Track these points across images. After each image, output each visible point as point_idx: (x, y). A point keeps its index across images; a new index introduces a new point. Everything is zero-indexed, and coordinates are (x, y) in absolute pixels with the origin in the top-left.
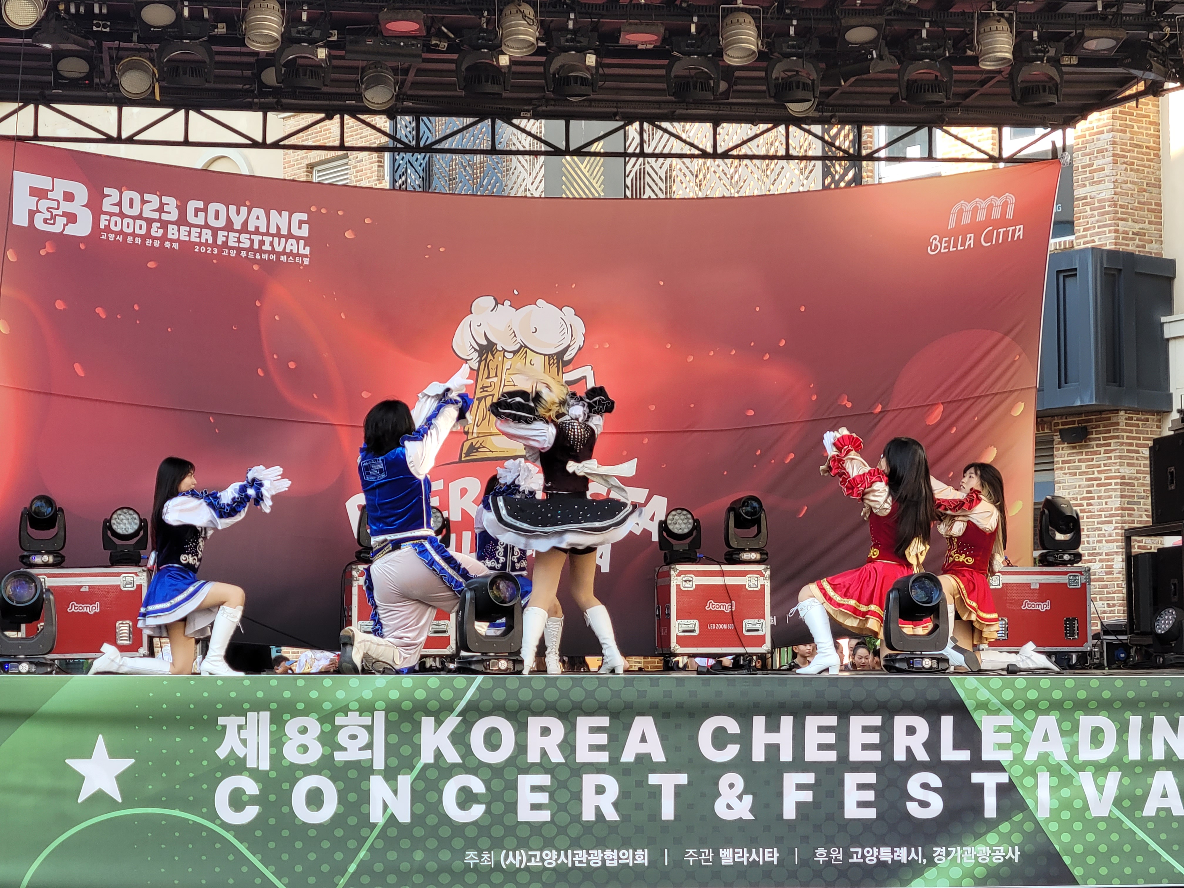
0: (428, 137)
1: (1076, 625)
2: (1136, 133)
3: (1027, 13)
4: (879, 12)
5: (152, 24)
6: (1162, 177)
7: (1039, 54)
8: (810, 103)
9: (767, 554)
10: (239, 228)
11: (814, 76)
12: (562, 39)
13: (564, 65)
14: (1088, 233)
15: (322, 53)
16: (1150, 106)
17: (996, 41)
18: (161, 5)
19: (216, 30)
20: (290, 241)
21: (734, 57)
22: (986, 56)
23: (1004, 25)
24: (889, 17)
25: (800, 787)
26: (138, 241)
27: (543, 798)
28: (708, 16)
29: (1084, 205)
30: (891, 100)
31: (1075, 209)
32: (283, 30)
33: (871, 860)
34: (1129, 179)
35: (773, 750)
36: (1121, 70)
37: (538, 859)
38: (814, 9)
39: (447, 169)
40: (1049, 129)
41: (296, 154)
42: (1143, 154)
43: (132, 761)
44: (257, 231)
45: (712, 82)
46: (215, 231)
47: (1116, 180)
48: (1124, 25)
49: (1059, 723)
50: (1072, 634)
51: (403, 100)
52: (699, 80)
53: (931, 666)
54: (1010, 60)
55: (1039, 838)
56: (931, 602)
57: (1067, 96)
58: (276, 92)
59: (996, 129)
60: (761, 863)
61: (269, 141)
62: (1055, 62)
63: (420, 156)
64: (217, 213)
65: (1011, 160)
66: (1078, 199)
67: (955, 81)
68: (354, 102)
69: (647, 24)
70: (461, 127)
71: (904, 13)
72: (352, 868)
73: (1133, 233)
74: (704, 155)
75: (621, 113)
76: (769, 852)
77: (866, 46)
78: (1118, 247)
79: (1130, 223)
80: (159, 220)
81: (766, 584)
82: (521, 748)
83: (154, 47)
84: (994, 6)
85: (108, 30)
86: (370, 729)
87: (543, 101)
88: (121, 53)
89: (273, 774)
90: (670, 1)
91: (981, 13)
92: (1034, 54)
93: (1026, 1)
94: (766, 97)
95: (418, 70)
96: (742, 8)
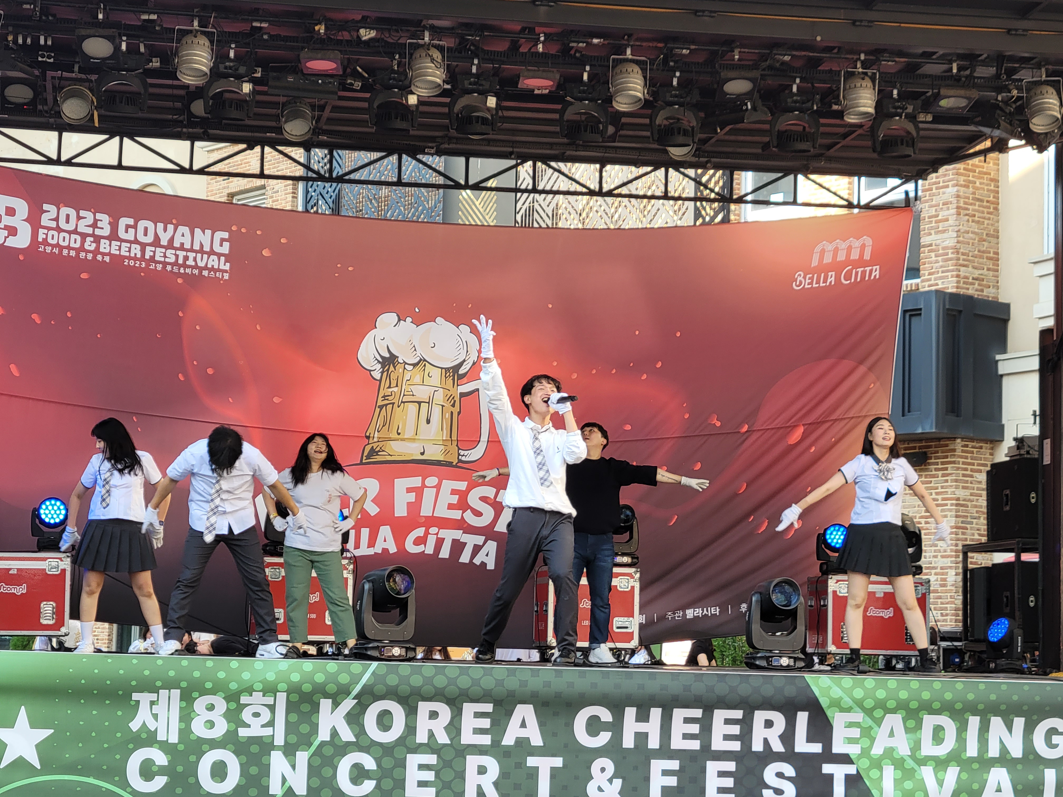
0: (340, 169)
2: (978, 188)
3: (889, 73)
4: (755, 66)
5: (92, 56)
6: (1000, 228)
7: (899, 110)
8: (690, 148)
9: (637, 558)
10: (166, 244)
11: (694, 123)
12: (466, 82)
13: (468, 106)
14: (933, 277)
15: (247, 88)
16: (991, 163)
17: (860, 96)
18: (100, 39)
19: (151, 64)
20: (212, 257)
21: (622, 104)
22: (851, 110)
23: (867, 83)
24: (763, 72)
25: (666, 773)
26: (73, 253)
27: (429, 776)
29: (929, 251)
30: (762, 148)
31: (922, 255)
32: (212, 65)
34: (971, 229)
35: (642, 738)
36: (972, 128)
38: (696, 63)
39: (355, 202)
40: (903, 180)
41: (219, 180)
42: (984, 207)
43: (51, 731)
44: (182, 248)
45: (601, 126)
46: (143, 246)
47: (959, 230)
48: (975, 86)
49: (905, 721)
51: (319, 134)
52: (590, 124)
53: (788, 665)
54: (872, 115)
56: (790, 606)
57: (923, 150)
58: (203, 122)
59: (855, 179)
61: (195, 167)
62: (913, 118)
63: (331, 187)
64: (146, 229)
65: (868, 206)
66: (924, 246)
67: (822, 133)
68: (275, 135)
69: (544, 71)
70: (370, 160)
71: (778, 69)
73: (973, 279)
74: (590, 192)
75: (517, 152)
77: (741, 98)
78: (959, 290)
79: (970, 269)
80: (93, 235)
81: (636, 586)
82: (411, 729)
83: (94, 77)
84: (859, 65)
85: (52, 60)
86: (272, 708)
87: (447, 139)
88: (63, 82)
89: (181, 747)
90: (566, 50)
91: (847, 71)
92: (894, 110)
93: (888, 61)
94: (650, 143)
95: (334, 107)
96: (631, 59)
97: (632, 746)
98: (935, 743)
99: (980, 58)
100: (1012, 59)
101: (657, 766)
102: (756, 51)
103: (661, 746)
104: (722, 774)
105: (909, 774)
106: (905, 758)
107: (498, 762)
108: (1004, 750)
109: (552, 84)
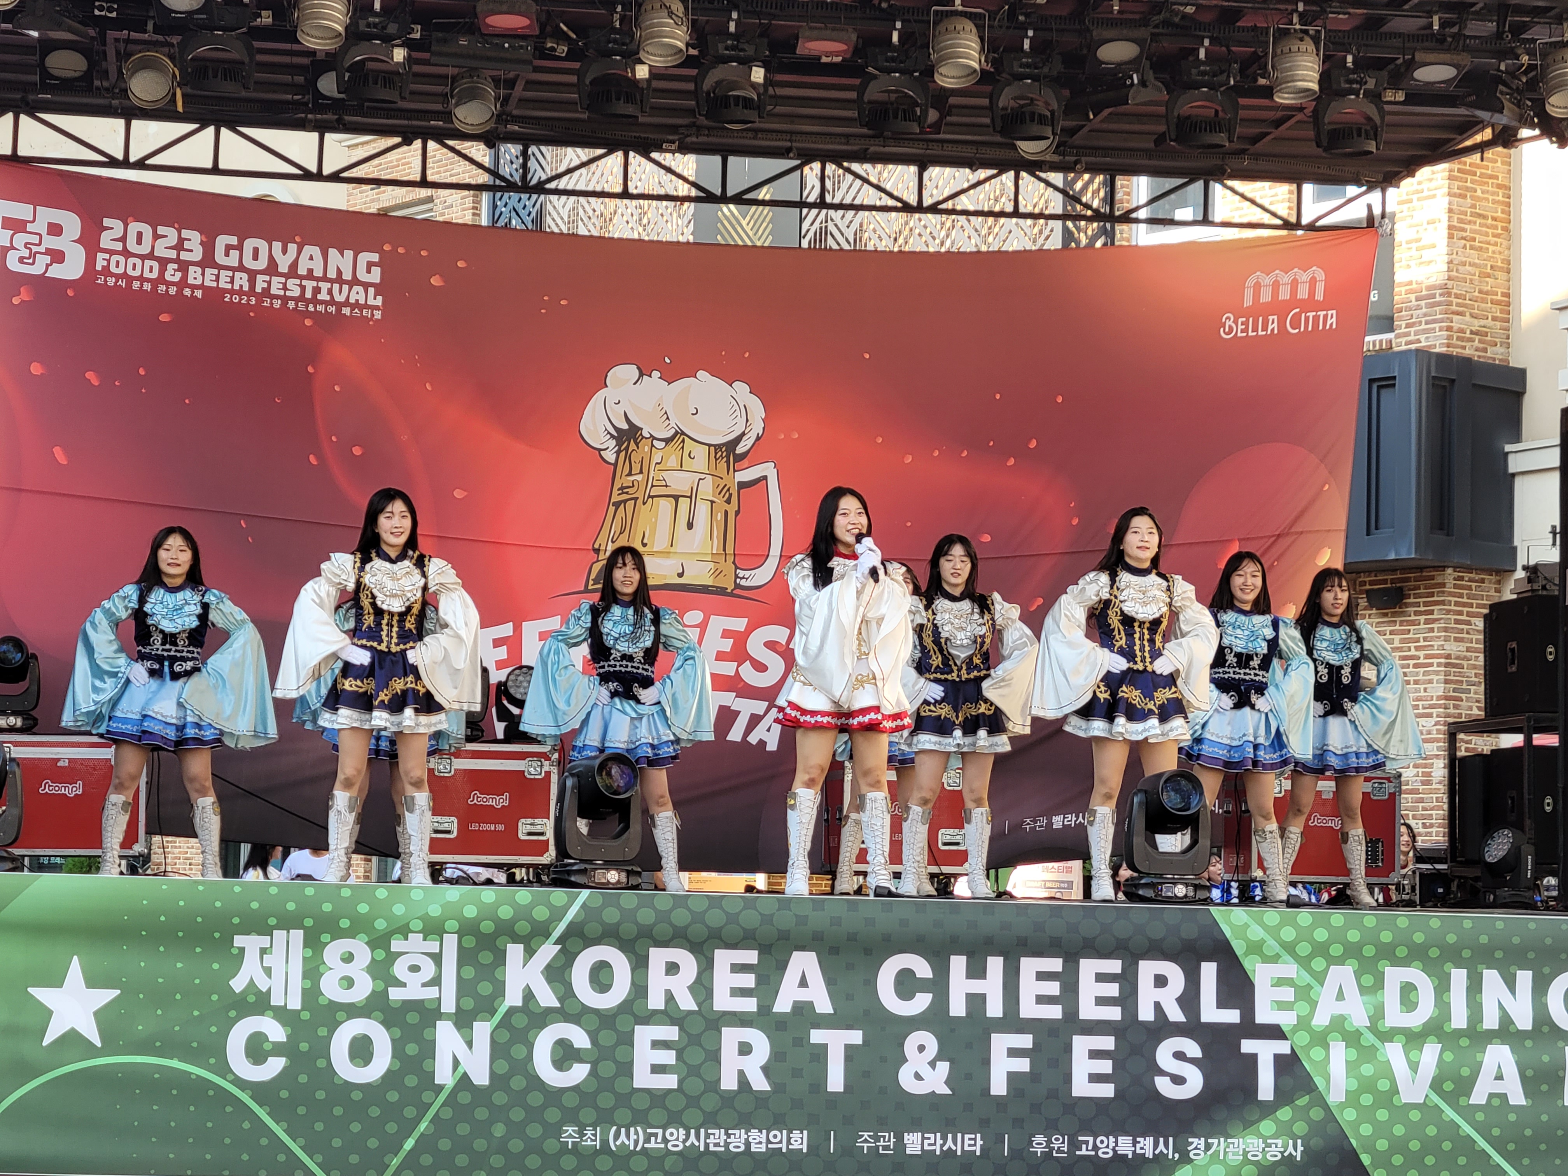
0: (537, 174)
1: (1381, 849)
2: (1479, 199)
3: (1340, 31)
4: (1144, 22)
5: (174, 8)
6: (1511, 258)
7: (1354, 86)
8: (1048, 142)
10: (286, 271)
11: (1055, 105)
12: (721, 46)
13: (723, 81)
14: (1412, 330)
15: (399, 54)
16: (1499, 163)
17: (1296, 65)
19: (259, 20)
20: (356, 288)
21: (948, 77)
22: (1284, 86)
23: (1308, 45)
24: (1157, 31)
25: (1013, 1053)
26: (147, 287)
27: (668, 1057)
28: (915, 21)
29: (1407, 292)
30: (1155, 142)
31: (1396, 297)
32: (348, 20)
33: (1105, 1153)
34: (1468, 260)
35: (976, 1001)
36: (1461, 111)
37: (659, 1140)
38: (1056, 17)
40: (1362, 189)
42: (1488, 227)
43: (119, 992)
44: (310, 276)
45: (918, 110)
46: (253, 275)
47: (1451, 260)
48: (1466, 49)
49: (1358, 975)
50: (1375, 860)
51: (507, 122)
52: (902, 107)
53: (1186, 894)
54: (1315, 92)
55: (1330, 1129)
56: (1188, 810)
57: (1389, 143)
58: (335, 105)
59: (1295, 187)
60: (959, 1153)
61: (326, 171)
62: (1375, 97)
64: (256, 251)
65: (1312, 227)
66: (1400, 285)
67: (1242, 120)
68: (441, 123)
69: (833, 29)
70: (582, 161)
71: (1177, 26)
72: (409, 1144)
73: (1472, 332)
74: (905, 208)
75: (799, 149)
76: (970, 1139)
77: (1125, 68)
78: (1450, 349)
79: (1467, 318)
80: (177, 260)
82: (639, 989)
83: (175, 40)
84: (1295, 19)
85: (114, 14)
86: (437, 958)
87: (694, 129)
88: (131, 47)
89: (305, 1016)
91: (1278, 28)
92: (1347, 86)
93: (1339, 13)
94: (990, 134)
95: (528, 82)
96: (962, 12)
97: (963, 1013)
98: (1404, 1008)
99: (1473, 9)
100: (1520, 9)
101: (1001, 1043)
103: (1004, 1013)
104: (1094, 1055)
105: (1367, 1053)
106: (1363, 1030)
107: (768, 1037)
108: (1506, 1020)
109: (845, 47)
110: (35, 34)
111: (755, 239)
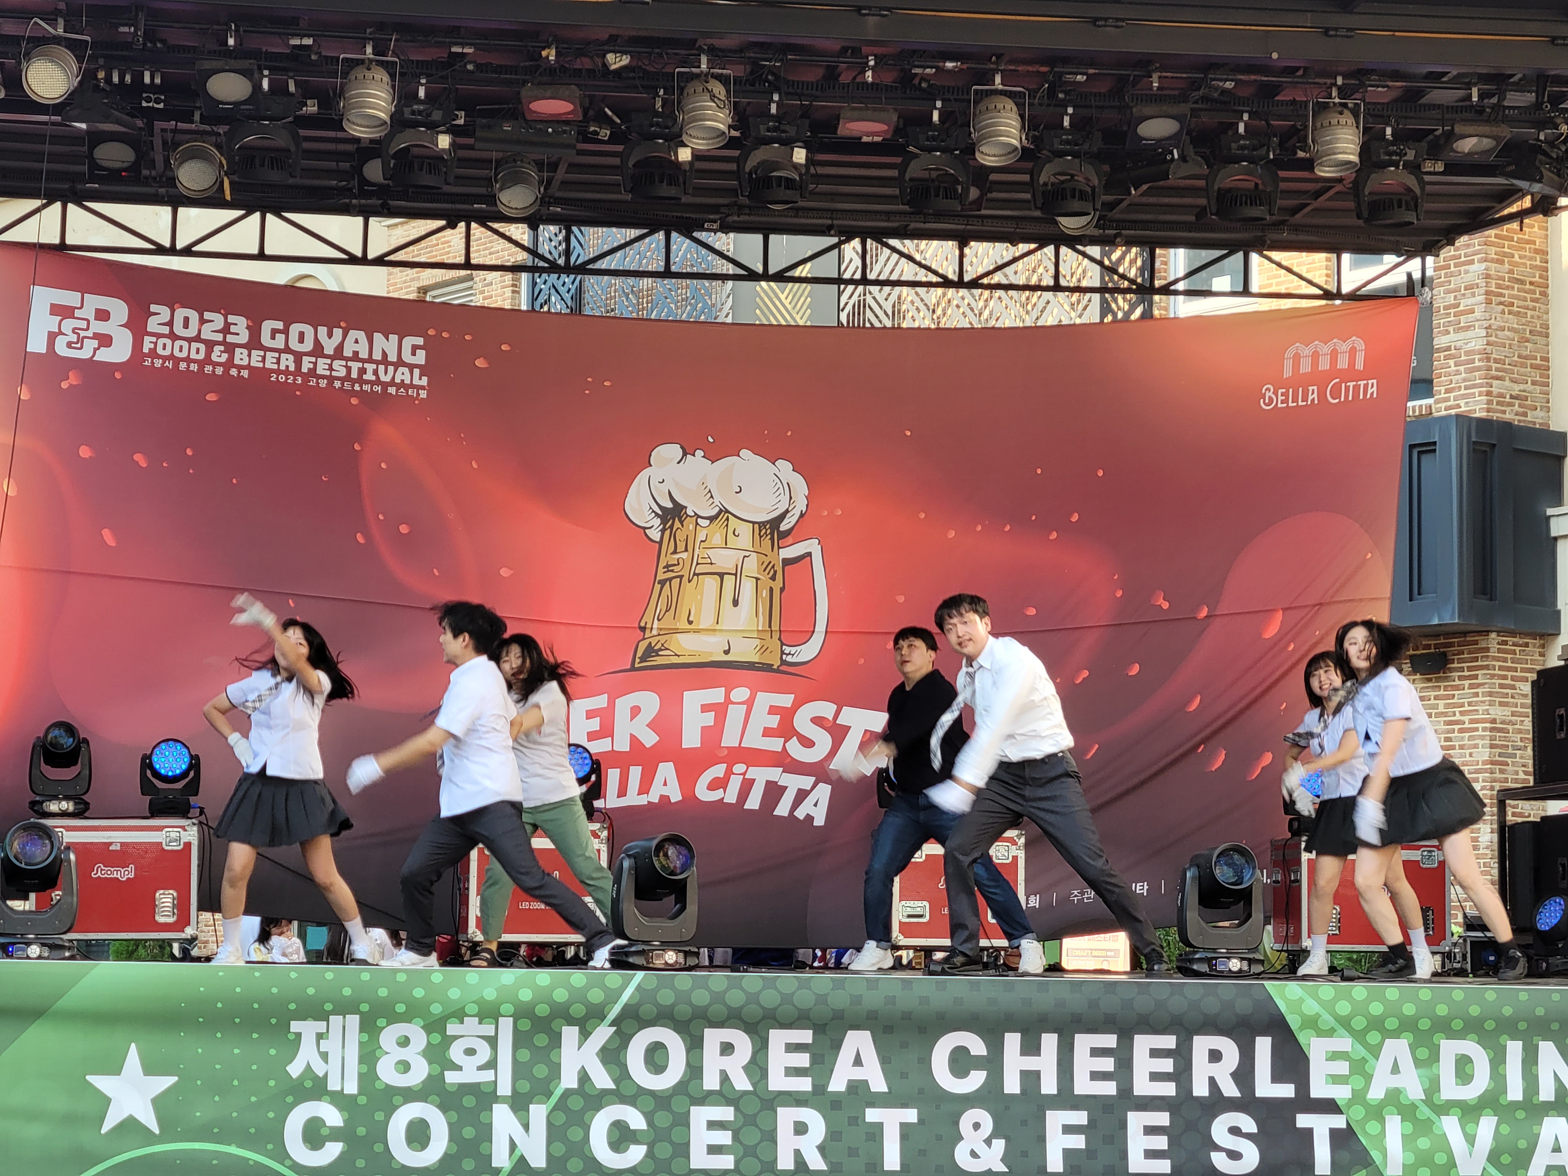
0: (580, 256)
1: (1432, 919)
2: (1517, 264)
3: (1379, 103)
4: (1183, 98)
5: (220, 99)
6: (1550, 322)
7: (1394, 158)
8: (1089, 218)
10: (332, 352)
11: (1096, 182)
12: (762, 128)
13: (765, 162)
14: (1452, 395)
15: (444, 141)
16: (1536, 229)
17: (1338, 139)
18: (232, 75)
19: (304, 109)
20: (401, 369)
21: (989, 155)
22: (1324, 159)
23: (1347, 118)
25: (1069, 1129)
26: (194, 367)
27: (724, 1138)
28: (956, 100)
29: (1446, 358)
30: (1197, 215)
31: (1435, 363)
32: (393, 109)
34: (1507, 325)
35: (1031, 1079)
36: (1500, 180)
38: (1096, 94)
39: (603, 297)
40: (1402, 258)
41: (405, 273)
42: (1526, 292)
43: (174, 1079)
44: (356, 358)
45: (959, 188)
46: (298, 356)
47: (1490, 326)
48: (1505, 120)
49: (1413, 1048)
51: (550, 204)
52: (943, 185)
53: (1240, 969)
54: (1356, 164)
56: (1241, 884)
57: (1429, 213)
58: (382, 191)
59: (1334, 256)
61: (371, 255)
62: (1414, 168)
63: (568, 279)
64: (302, 335)
65: (1353, 296)
66: (1439, 350)
67: (1282, 192)
68: (484, 206)
69: (874, 110)
70: (623, 241)
71: (1216, 101)
73: (1512, 397)
74: (946, 283)
75: (839, 226)
77: (1163, 143)
78: (1490, 414)
79: (1507, 383)
80: (224, 343)
81: (1020, 855)
82: (695, 1070)
83: (222, 129)
84: (1334, 93)
85: (161, 106)
86: (493, 1041)
87: (736, 208)
88: (179, 137)
89: (362, 1100)
90: (906, 80)
91: (1317, 102)
92: (1387, 157)
93: (1378, 86)
94: (1030, 209)
95: (571, 165)
96: (1001, 91)
97: (1017, 1091)
98: (1459, 1081)
99: (1512, 80)
100: (1558, 80)
101: (1056, 1119)
102: (1184, 75)
103: (1058, 1090)
104: (1150, 1130)
105: (1423, 1127)
106: (1418, 1104)
107: (824, 1117)
108: (1562, 1091)
109: (886, 127)
110: (83, 126)
111: (798, 318)
